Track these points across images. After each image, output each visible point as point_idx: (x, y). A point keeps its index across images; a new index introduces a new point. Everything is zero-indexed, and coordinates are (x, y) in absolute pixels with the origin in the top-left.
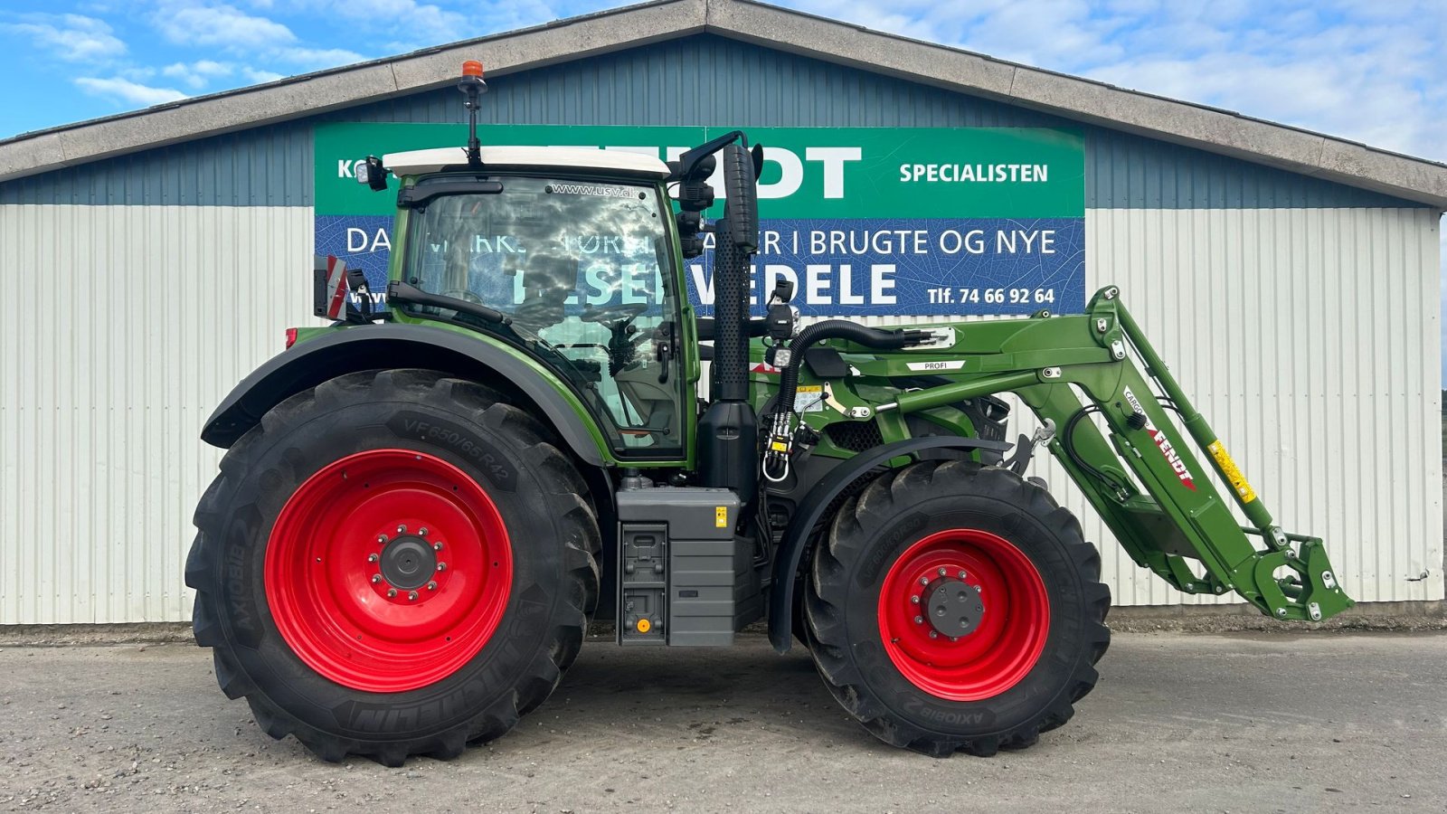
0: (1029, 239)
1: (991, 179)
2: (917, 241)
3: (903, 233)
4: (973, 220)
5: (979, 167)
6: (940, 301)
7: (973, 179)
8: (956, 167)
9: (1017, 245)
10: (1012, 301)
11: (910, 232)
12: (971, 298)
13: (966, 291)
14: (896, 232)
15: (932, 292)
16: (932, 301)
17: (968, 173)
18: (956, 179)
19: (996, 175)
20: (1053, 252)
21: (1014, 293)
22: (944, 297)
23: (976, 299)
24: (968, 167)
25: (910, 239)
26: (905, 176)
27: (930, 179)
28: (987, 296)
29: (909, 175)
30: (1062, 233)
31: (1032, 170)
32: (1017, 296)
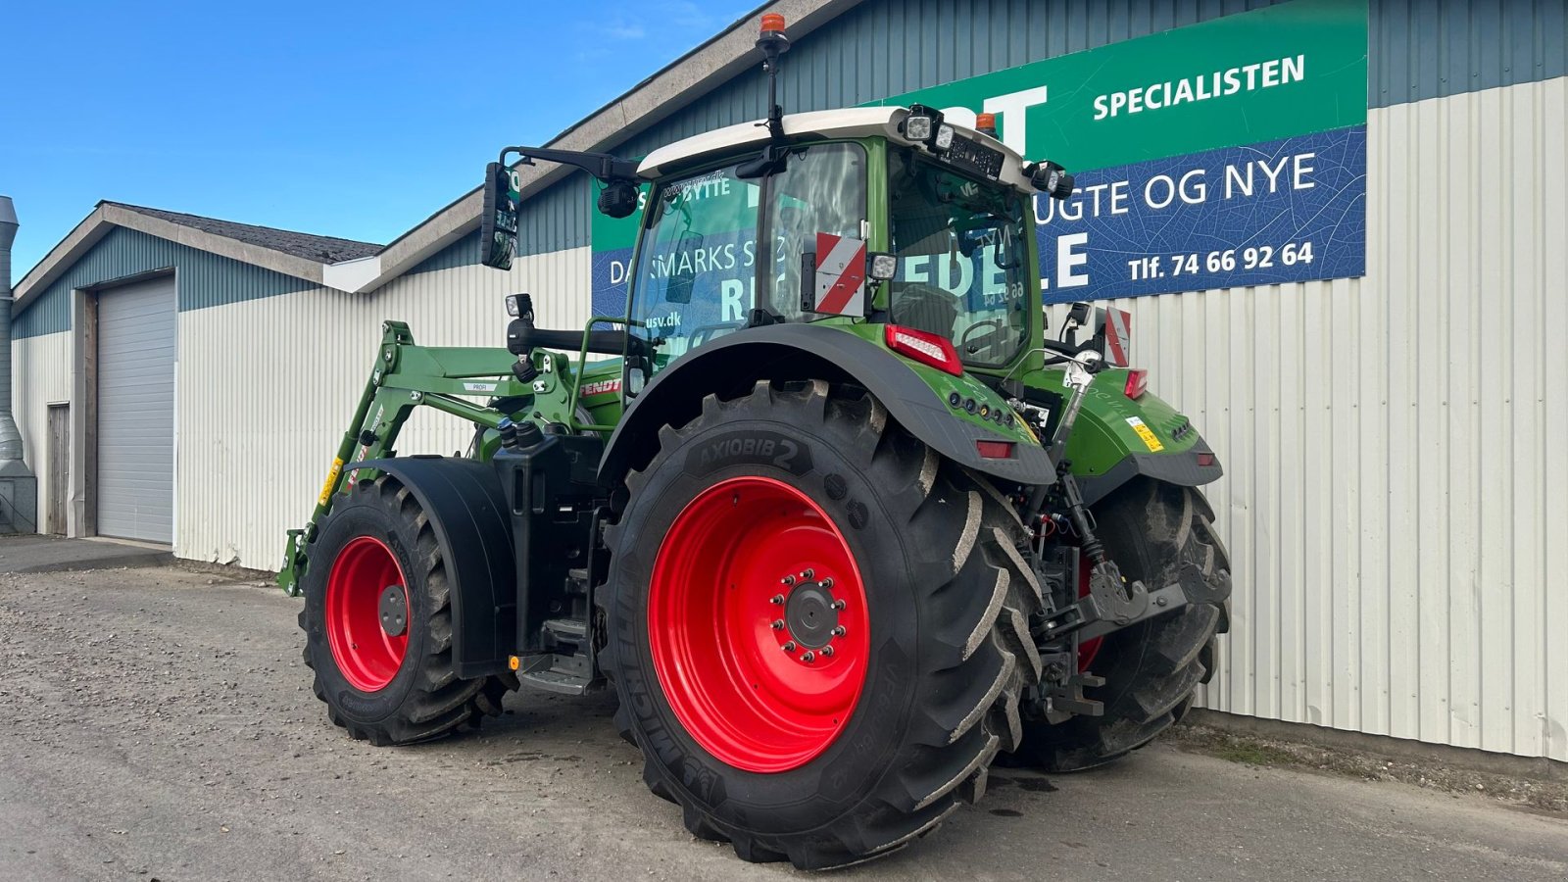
0: (1273, 171)
1: (1217, 92)
2: (1115, 198)
3: (1097, 189)
4: (1190, 157)
5: (1200, 80)
6: (1145, 276)
7: (1190, 99)
8: (1168, 86)
9: (1255, 184)
10: (1247, 267)
11: (1105, 186)
12: (1187, 268)
13: (1181, 259)
14: (1088, 189)
15: (1134, 264)
16: (1135, 277)
17: (1183, 91)
18: (1167, 103)
19: (1224, 86)
20: (1312, 185)
21: (1251, 254)
22: (1149, 270)
23: (1195, 269)
24: (1184, 83)
25: (1105, 196)
26: (1099, 112)
27: (1132, 109)
28: (1210, 262)
29: (1104, 109)
30: (1327, 155)
31: (1279, 67)
32: (1255, 258)
